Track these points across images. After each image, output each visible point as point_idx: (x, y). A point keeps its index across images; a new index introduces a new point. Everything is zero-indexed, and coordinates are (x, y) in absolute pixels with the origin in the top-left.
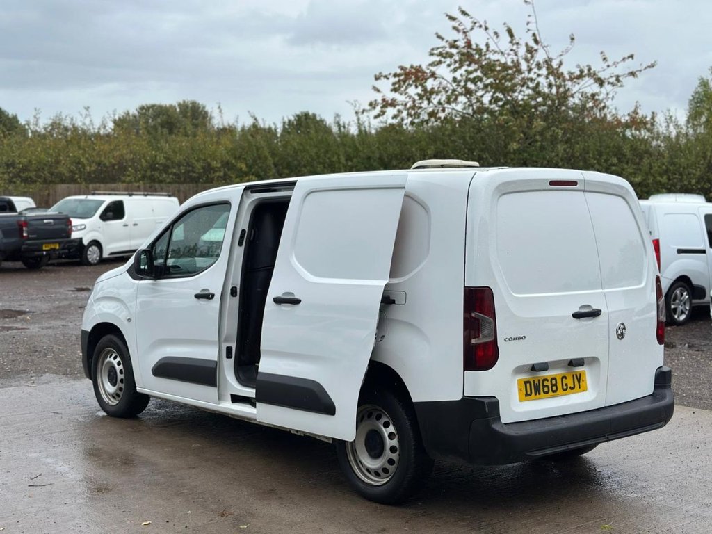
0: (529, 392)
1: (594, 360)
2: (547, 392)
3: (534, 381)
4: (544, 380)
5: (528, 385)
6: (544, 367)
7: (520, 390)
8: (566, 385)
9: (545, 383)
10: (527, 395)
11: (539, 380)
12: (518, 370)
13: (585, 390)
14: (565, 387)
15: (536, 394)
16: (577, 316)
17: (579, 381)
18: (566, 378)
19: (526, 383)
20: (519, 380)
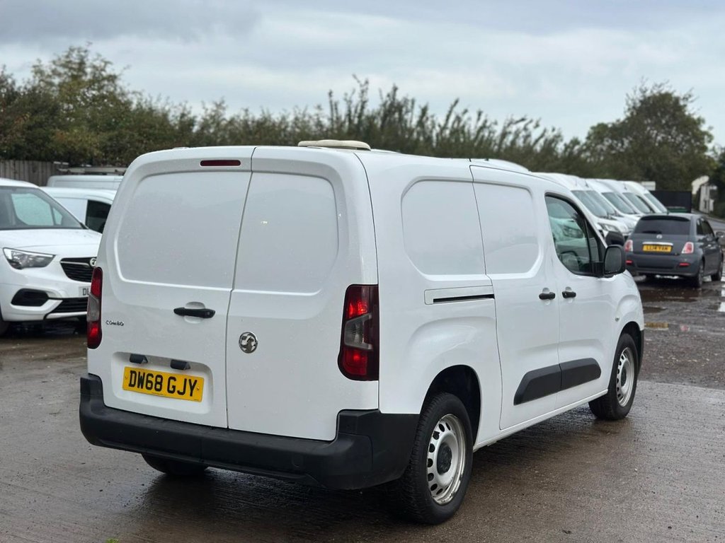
0: (133, 383)
2: (150, 389)
3: (139, 373)
4: (149, 375)
5: (134, 375)
7: (126, 378)
8: (174, 387)
9: (150, 378)
10: (131, 385)
11: (144, 374)
12: (121, 356)
13: (199, 400)
14: (171, 389)
15: (138, 387)
16: (180, 312)
17: (192, 388)
18: (174, 379)
19: (132, 372)
20: (126, 368)
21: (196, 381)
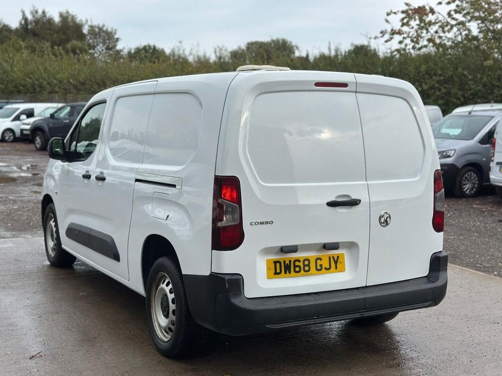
0: (278, 271)
1: (352, 246)
2: (299, 272)
3: (284, 262)
4: (296, 261)
5: (278, 265)
6: (293, 249)
7: (269, 269)
8: (321, 266)
9: (297, 264)
10: (276, 273)
11: (290, 261)
12: (267, 251)
13: (343, 270)
14: (319, 268)
15: (286, 273)
16: (332, 204)
17: (336, 263)
18: (321, 259)
19: (275, 263)
20: (268, 261)
21: (338, 257)
